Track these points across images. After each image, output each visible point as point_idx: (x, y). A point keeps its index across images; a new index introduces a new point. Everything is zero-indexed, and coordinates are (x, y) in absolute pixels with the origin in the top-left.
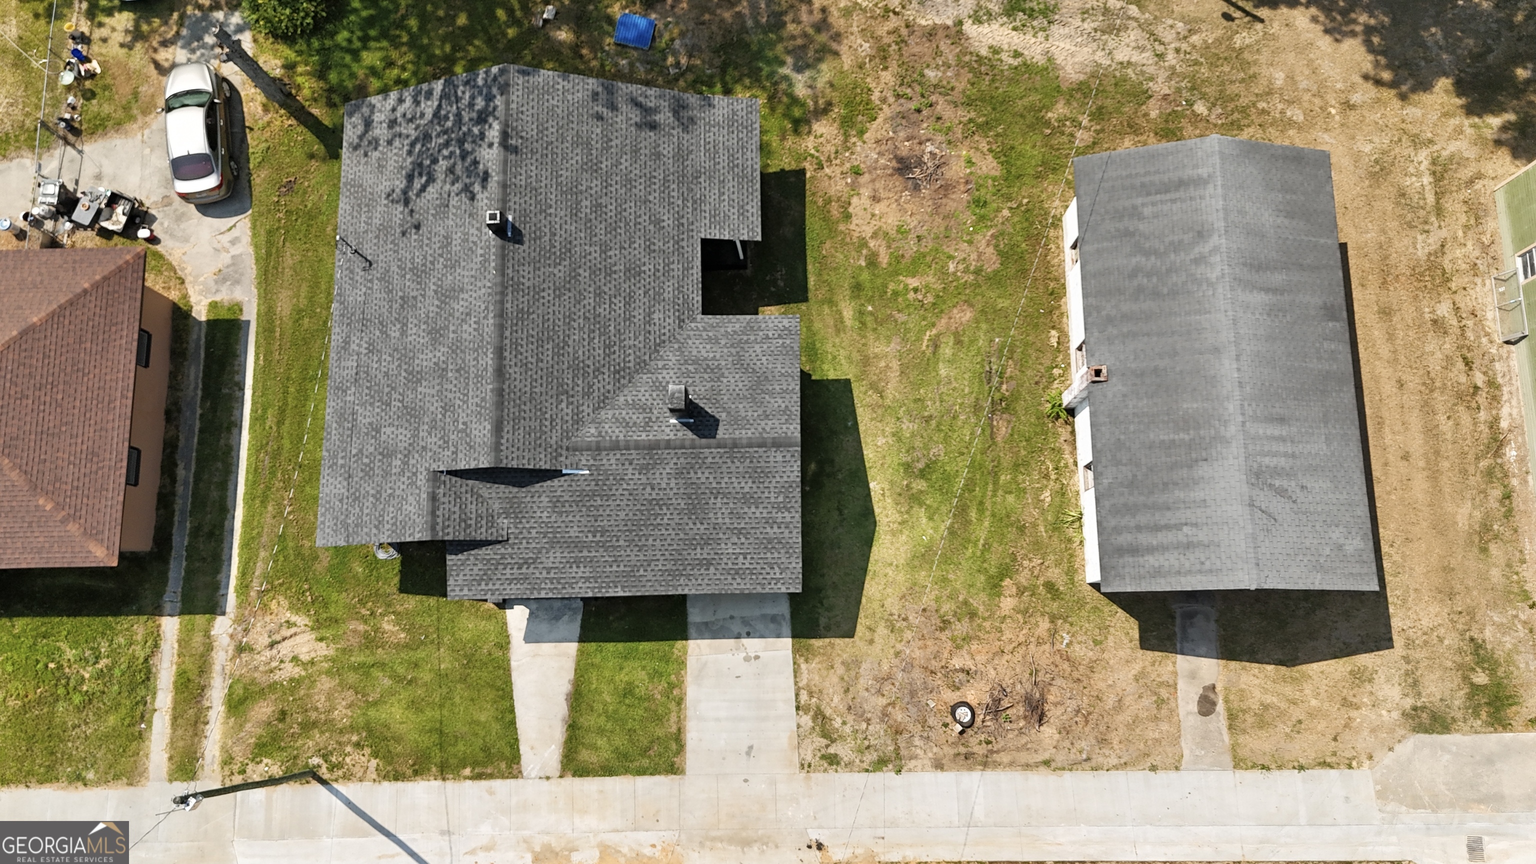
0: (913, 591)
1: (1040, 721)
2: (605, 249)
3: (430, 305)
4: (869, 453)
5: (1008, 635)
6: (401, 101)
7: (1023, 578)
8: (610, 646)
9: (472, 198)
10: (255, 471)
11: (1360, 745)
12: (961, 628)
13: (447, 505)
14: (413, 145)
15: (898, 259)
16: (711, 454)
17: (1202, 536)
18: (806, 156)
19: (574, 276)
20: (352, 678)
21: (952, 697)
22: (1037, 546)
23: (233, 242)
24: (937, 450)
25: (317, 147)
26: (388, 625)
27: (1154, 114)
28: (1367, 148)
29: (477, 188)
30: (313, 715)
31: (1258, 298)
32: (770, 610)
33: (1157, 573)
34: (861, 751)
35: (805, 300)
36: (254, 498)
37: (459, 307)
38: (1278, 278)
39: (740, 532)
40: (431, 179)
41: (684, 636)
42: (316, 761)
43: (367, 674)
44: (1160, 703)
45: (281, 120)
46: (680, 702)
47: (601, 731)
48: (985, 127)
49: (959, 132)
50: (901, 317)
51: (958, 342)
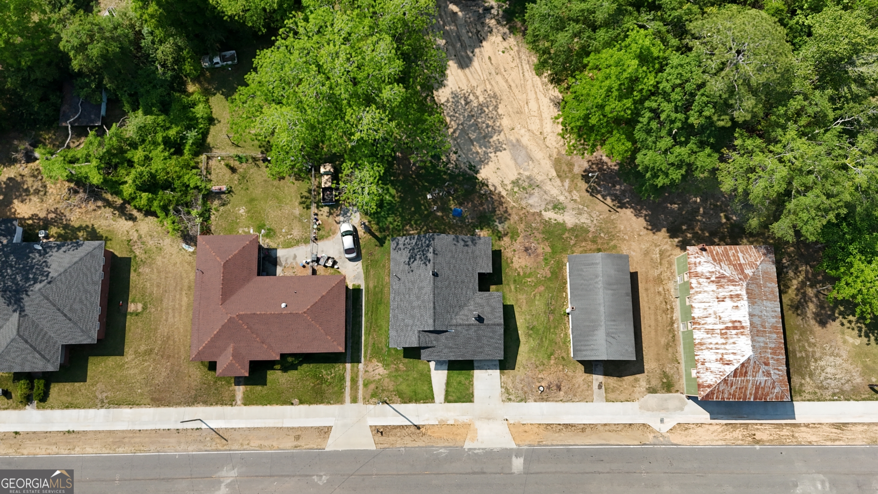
0: (529, 358)
1: (560, 390)
2: (456, 277)
3: (416, 290)
4: (518, 324)
5: (552, 369)
6: (406, 239)
7: (556, 356)
8: (455, 372)
9: (426, 265)
10: (366, 327)
11: (636, 396)
12: (541, 368)
13: (422, 338)
14: (410, 250)
15: (525, 273)
16: (482, 327)
17: (595, 347)
18: (501, 246)
19: (450, 284)
20: (393, 379)
21: (539, 384)
22: (560, 348)
23: (358, 268)
24: (535, 323)
25: (377, 243)
26: (401, 366)
27: (590, 236)
28: (644, 247)
29: (427, 263)
30: (384, 388)
31: (610, 292)
32: (494, 363)
33: (585, 356)
34: (516, 397)
35: (502, 284)
36: (368, 334)
37: (424, 292)
38: (615, 287)
39: (489, 345)
40: (415, 260)
41: (473, 370)
42: (386, 399)
43: (397, 378)
44: (589, 386)
45: (368, 236)
46: (472, 385)
47: (454, 392)
48: (547, 239)
49: (540, 241)
50: (526, 289)
51: (540, 295)
